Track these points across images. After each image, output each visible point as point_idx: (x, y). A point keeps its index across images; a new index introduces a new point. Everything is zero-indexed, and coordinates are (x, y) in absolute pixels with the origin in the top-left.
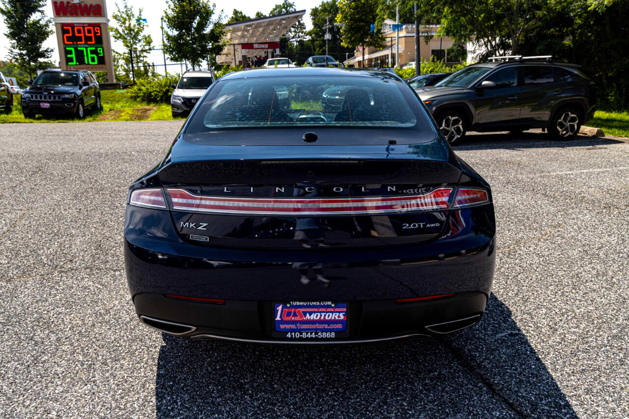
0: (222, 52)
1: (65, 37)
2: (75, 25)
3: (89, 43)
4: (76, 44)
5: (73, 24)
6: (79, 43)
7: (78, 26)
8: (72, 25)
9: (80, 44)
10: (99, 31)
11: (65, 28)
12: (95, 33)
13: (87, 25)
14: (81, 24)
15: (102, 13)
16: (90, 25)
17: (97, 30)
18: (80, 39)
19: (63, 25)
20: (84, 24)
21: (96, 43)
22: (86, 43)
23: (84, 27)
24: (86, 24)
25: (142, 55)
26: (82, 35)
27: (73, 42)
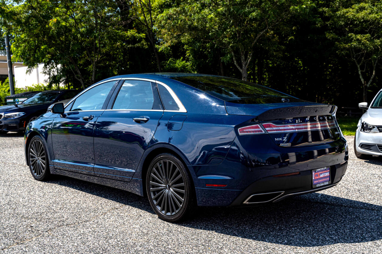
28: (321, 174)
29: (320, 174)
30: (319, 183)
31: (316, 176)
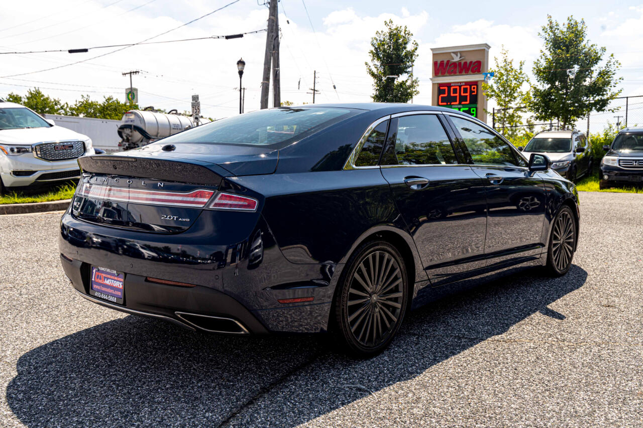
0: (605, 108)
1: (440, 98)
2: (452, 85)
3: (463, 103)
4: (450, 104)
5: (450, 83)
6: (452, 103)
7: (455, 86)
8: (449, 85)
9: (453, 105)
10: (475, 90)
11: (441, 88)
12: (471, 92)
13: (464, 84)
14: (458, 83)
15: (481, 70)
16: (467, 83)
17: (474, 88)
18: (454, 99)
19: (440, 85)
20: (460, 83)
21: (471, 103)
22: (460, 103)
23: (460, 87)
24: (463, 82)
25: (516, 115)
26: (458, 95)
27: (447, 103)
28: (108, 278)
29: (105, 278)
30: (101, 292)
31: (98, 278)
